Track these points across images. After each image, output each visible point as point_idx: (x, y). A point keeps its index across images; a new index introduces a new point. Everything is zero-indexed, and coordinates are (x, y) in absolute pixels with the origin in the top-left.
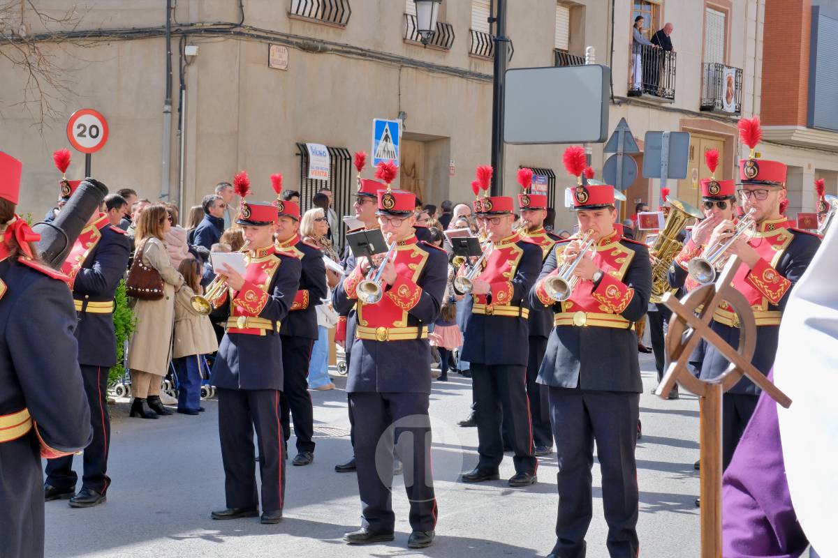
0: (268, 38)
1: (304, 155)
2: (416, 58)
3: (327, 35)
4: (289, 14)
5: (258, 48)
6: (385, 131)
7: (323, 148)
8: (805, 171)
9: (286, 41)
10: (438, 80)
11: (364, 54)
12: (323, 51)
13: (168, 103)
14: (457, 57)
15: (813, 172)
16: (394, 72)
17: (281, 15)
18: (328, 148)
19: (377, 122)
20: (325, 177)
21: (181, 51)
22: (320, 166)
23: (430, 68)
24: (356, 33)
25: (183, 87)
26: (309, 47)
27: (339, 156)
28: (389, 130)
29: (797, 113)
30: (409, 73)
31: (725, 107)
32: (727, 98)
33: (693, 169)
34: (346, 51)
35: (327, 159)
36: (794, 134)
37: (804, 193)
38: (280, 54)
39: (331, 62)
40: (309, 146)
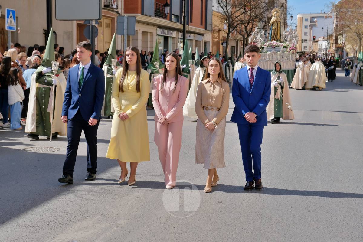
6: (10, 14)
8: (139, 32)
15: (141, 32)
19: (8, 10)
28: (12, 14)
29: (138, 9)
31: (113, 6)
32: (114, 2)
33: (102, 31)
36: (137, 17)
37: (138, 40)
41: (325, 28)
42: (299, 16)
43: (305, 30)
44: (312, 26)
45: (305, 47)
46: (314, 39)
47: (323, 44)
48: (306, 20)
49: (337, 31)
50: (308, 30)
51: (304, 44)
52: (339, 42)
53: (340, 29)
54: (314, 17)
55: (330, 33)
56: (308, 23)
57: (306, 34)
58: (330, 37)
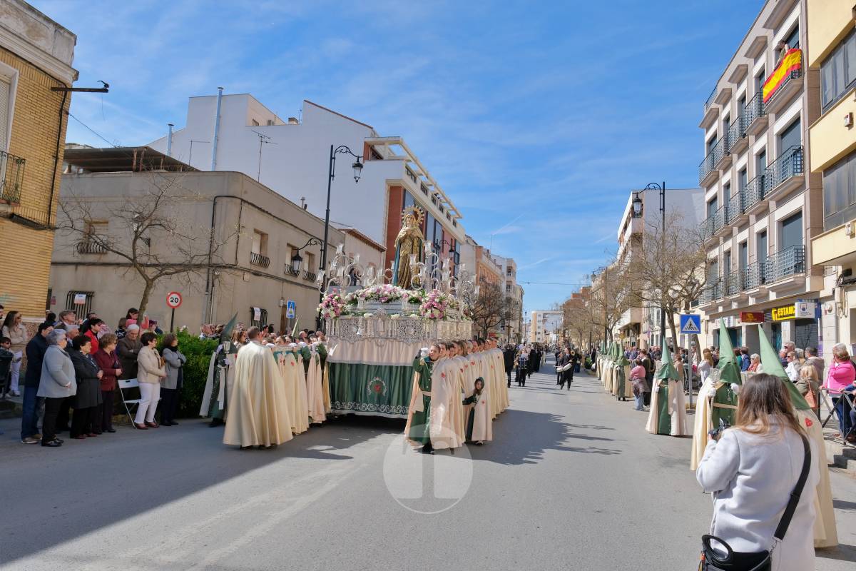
0: (244, 270)
1: (253, 311)
2: (288, 279)
3: (261, 270)
4: (251, 262)
5: (240, 273)
7: (259, 309)
9: (248, 271)
10: (294, 287)
11: (272, 277)
12: (261, 275)
13: (207, 291)
14: (299, 279)
16: (281, 283)
17: (248, 263)
18: (261, 310)
20: (259, 320)
21: (213, 274)
22: (258, 315)
23: (292, 283)
24: (271, 270)
25: (213, 286)
26: (256, 274)
27: (264, 312)
30: (285, 284)
34: (267, 276)
35: (260, 313)
38: (247, 276)
39: (263, 279)
40: (255, 308)
41: (555, 323)
42: (533, 312)
43: (538, 324)
44: (544, 321)
45: (539, 339)
46: (545, 332)
47: (553, 337)
48: (540, 316)
49: (564, 327)
50: (541, 324)
51: (538, 336)
52: (566, 336)
53: (567, 325)
54: (546, 314)
55: (559, 327)
56: (541, 319)
57: (539, 327)
58: (558, 331)
